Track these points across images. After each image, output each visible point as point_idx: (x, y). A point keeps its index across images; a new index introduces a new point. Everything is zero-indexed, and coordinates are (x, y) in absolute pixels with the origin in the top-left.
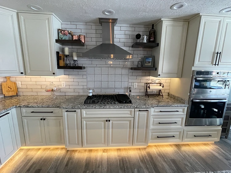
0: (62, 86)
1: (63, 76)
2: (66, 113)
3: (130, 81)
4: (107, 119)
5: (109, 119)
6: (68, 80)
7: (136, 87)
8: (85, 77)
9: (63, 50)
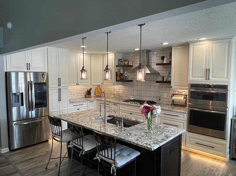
0: (121, 92)
1: (121, 86)
2: (113, 105)
3: (161, 91)
4: (131, 113)
5: (132, 113)
6: (124, 89)
7: (166, 97)
8: (132, 87)
9: (120, 70)
